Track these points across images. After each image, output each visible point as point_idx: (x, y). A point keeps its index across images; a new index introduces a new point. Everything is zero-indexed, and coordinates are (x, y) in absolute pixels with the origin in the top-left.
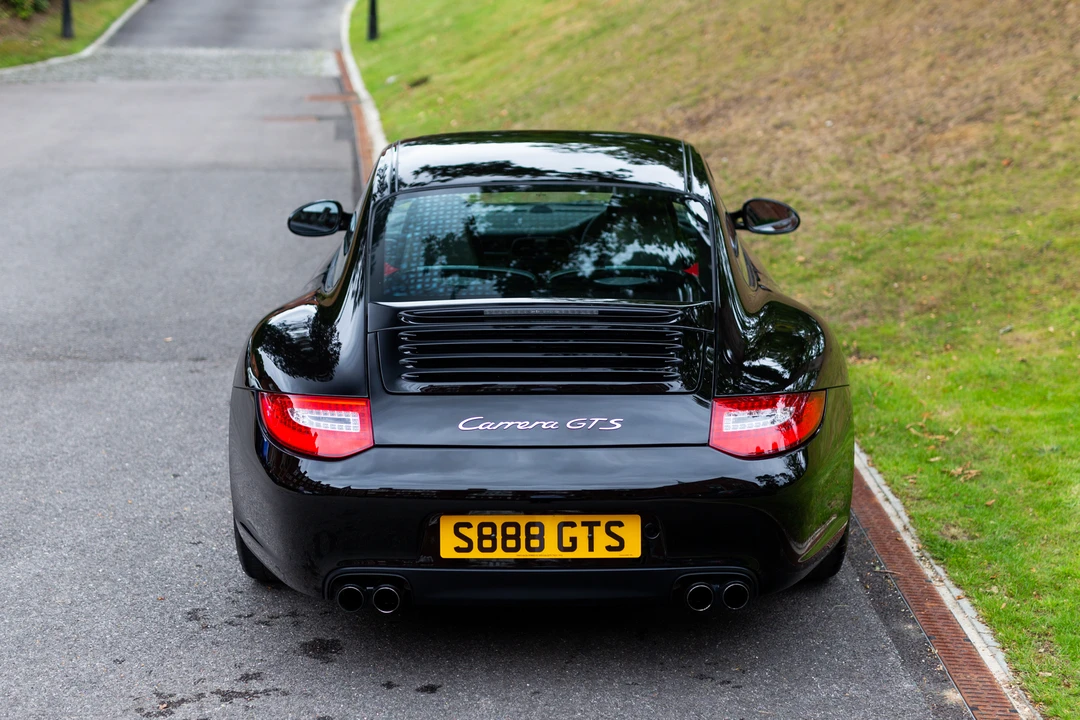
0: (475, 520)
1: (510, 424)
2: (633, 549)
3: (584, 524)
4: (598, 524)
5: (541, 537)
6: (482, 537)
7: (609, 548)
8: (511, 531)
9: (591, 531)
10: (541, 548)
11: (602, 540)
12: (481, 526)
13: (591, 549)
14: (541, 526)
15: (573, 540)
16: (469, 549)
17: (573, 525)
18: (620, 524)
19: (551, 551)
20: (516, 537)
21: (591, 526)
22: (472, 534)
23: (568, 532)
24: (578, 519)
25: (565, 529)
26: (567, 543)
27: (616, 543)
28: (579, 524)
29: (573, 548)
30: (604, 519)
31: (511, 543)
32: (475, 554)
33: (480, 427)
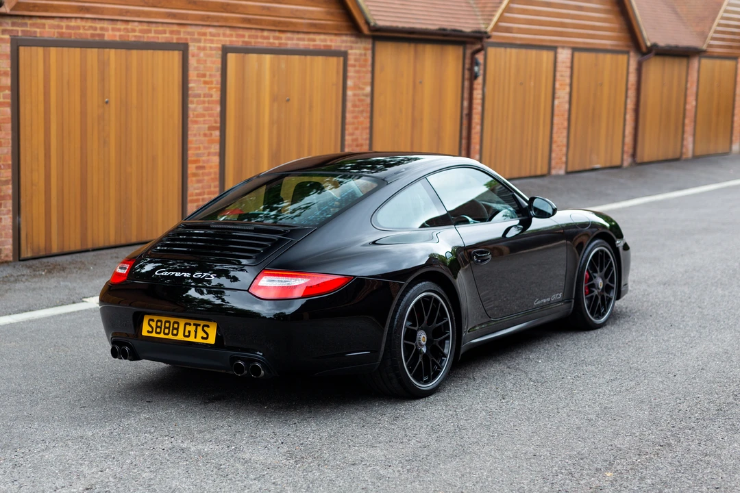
0: (156, 318)
1: (173, 273)
2: (212, 340)
3: (194, 325)
4: (199, 325)
5: (177, 329)
6: (157, 327)
7: (203, 338)
8: (167, 325)
9: (196, 329)
10: (176, 335)
11: (201, 333)
12: (158, 321)
13: (195, 337)
14: (178, 323)
15: (189, 332)
16: (151, 332)
17: (190, 325)
18: (208, 326)
19: (180, 337)
20: (169, 328)
21: (197, 325)
22: (153, 324)
23: (188, 328)
24: (192, 322)
25: (187, 326)
26: (187, 334)
27: (205, 336)
28: (192, 324)
29: (188, 336)
30: (202, 323)
31: (167, 331)
32: (154, 335)
33: (162, 274)
